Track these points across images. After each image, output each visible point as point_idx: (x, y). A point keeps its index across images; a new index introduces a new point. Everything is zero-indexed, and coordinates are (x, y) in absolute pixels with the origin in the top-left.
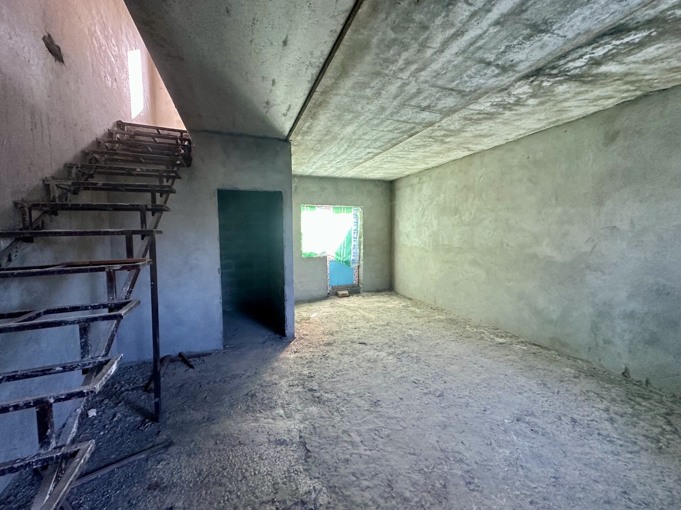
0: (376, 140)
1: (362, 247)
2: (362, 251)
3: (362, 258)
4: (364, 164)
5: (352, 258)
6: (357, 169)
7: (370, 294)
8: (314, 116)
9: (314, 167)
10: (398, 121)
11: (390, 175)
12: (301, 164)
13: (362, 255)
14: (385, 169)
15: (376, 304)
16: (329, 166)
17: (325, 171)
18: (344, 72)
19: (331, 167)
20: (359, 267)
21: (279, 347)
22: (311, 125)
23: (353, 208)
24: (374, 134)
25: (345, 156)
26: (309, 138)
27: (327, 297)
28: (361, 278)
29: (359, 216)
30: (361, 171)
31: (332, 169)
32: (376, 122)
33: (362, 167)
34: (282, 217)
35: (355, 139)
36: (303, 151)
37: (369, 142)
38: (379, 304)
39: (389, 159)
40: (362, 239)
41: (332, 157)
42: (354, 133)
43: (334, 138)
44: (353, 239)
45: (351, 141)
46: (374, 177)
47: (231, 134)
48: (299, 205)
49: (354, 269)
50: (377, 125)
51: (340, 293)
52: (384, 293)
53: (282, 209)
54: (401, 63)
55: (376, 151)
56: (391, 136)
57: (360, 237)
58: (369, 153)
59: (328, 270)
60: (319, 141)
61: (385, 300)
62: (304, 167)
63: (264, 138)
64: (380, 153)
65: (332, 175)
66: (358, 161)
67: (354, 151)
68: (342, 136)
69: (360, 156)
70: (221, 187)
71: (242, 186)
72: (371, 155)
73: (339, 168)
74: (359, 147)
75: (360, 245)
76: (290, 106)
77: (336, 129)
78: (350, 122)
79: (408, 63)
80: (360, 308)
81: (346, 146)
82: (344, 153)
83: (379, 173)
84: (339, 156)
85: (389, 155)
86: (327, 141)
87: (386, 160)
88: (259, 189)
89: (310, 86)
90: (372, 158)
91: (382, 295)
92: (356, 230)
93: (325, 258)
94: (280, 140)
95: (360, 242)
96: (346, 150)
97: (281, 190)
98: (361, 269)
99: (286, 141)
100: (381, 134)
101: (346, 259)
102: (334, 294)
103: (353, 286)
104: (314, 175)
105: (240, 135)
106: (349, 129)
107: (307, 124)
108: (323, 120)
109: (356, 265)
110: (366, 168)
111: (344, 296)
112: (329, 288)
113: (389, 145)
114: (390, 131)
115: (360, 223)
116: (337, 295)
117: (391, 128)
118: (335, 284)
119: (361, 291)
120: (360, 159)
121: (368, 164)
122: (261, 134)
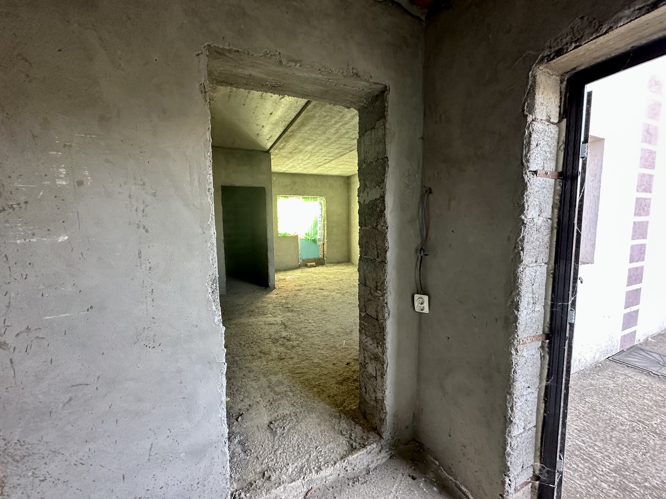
0: (329, 153)
1: (326, 228)
2: (326, 232)
3: (326, 237)
4: (324, 165)
5: (318, 237)
6: (319, 169)
7: (332, 265)
8: (287, 141)
9: (287, 167)
10: (340, 144)
11: (345, 173)
12: (277, 165)
13: (326, 234)
14: (340, 168)
15: (336, 271)
16: (298, 167)
17: (296, 170)
18: (303, 124)
19: (300, 167)
20: (323, 244)
21: (264, 293)
22: (285, 145)
23: (319, 198)
24: (327, 150)
25: (309, 161)
26: (284, 151)
27: (299, 267)
28: (325, 253)
29: (323, 203)
30: (323, 170)
31: (301, 169)
32: (326, 144)
33: (323, 167)
34: (265, 204)
35: (315, 152)
36: (279, 158)
37: (324, 154)
38: (338, 271)
39: (342, 163)
40: (326, 222)
41: (300, 162)
42: (313, 149)
43: (301, 151)
44: (318, 223)
45: (312, 153)
46: (334, 174)
47: (230, 148)
48: (276, 195)
49: (319, 246)
50: (328, 146)
51: (309, 264)
52: (343, 264)
53: (265, 200)
54: (333, 122)
55: (330, 158)
56: (338, 151)
57: (324, 221)
58: (326, 159)
59: (300, 247)
60: (291, 153)
61: (343, 268)
62: (279, 167)
63: (253, 150)
64: (334, 160)
65: (301, 172)
66: (319, 164)
67: (315, 158)
68: (305, 150)
69: (320, 161)
70: (224, 184)
71: (238, 184)
72: (328, 160)
73: (306, 168)
74: (318, 156)
75: (324, 227)
76: (271, 136)
77: (301, 147)
78: (309, 144)
79: (337, 122)
80: (323, 273)
81: (309, 155)
82: (307, 159)
83: (337, 171)
84: (305, 161)
85: (340, 160)
86: (296, 153)
87: (339, 163)
88: (249, 186)
89: (284, 128)
90: (329, 162)
91: (342, 265)
92: (321, 215)
93: (297, 237)
94: (263, 151)
95: (324, 224)
96: (309, 157)
97: (264, 186)
98: (326, 245)
99: (268, 152)
100: (331, 150)
101: (313, 238)
102: (305, 264)
103: (319, 259)
104: (287, 172)
105: (237, 149)
106: (309, 148)
107: (282, 145)
108: (292, 144)
109: (322, 243)
110: (326, 168)
111: (312, 266)
112: (300, 261)
113: (339, 155)
114: (337, 148)
115: (324, 209)
116: (306, 266)
117: (337, 147)
118: (305, 257)
119: (325, 263)
120: (320, 162)
121: (327, 165)
122: (251, 148)
